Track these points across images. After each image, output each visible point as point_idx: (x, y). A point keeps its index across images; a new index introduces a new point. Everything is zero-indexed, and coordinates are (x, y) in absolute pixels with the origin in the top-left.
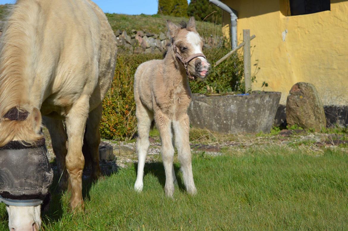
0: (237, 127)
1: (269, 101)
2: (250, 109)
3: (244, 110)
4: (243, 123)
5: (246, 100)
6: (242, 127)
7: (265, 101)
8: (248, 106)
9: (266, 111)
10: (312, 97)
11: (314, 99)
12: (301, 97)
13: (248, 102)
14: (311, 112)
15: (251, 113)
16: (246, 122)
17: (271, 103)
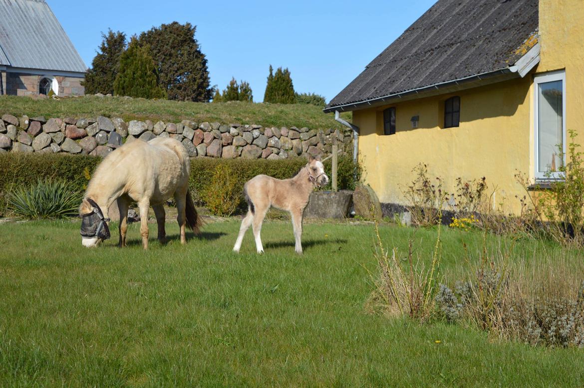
0: (312, 214)
1: (336, 198)
2: (320, 202)
3: (316, 202)
4: (316, 211)
5: (317, 196)
6: (315, 214)
7: (332, 197)
8: (318, 200)
9: (334, 204)
10: (367, 196)
11: (369, 197)
12: (359, 196)
13: (318, 197)
14: (366, 207)
15: (320, 205)
16: (317, 210)
17: (338, 198)
